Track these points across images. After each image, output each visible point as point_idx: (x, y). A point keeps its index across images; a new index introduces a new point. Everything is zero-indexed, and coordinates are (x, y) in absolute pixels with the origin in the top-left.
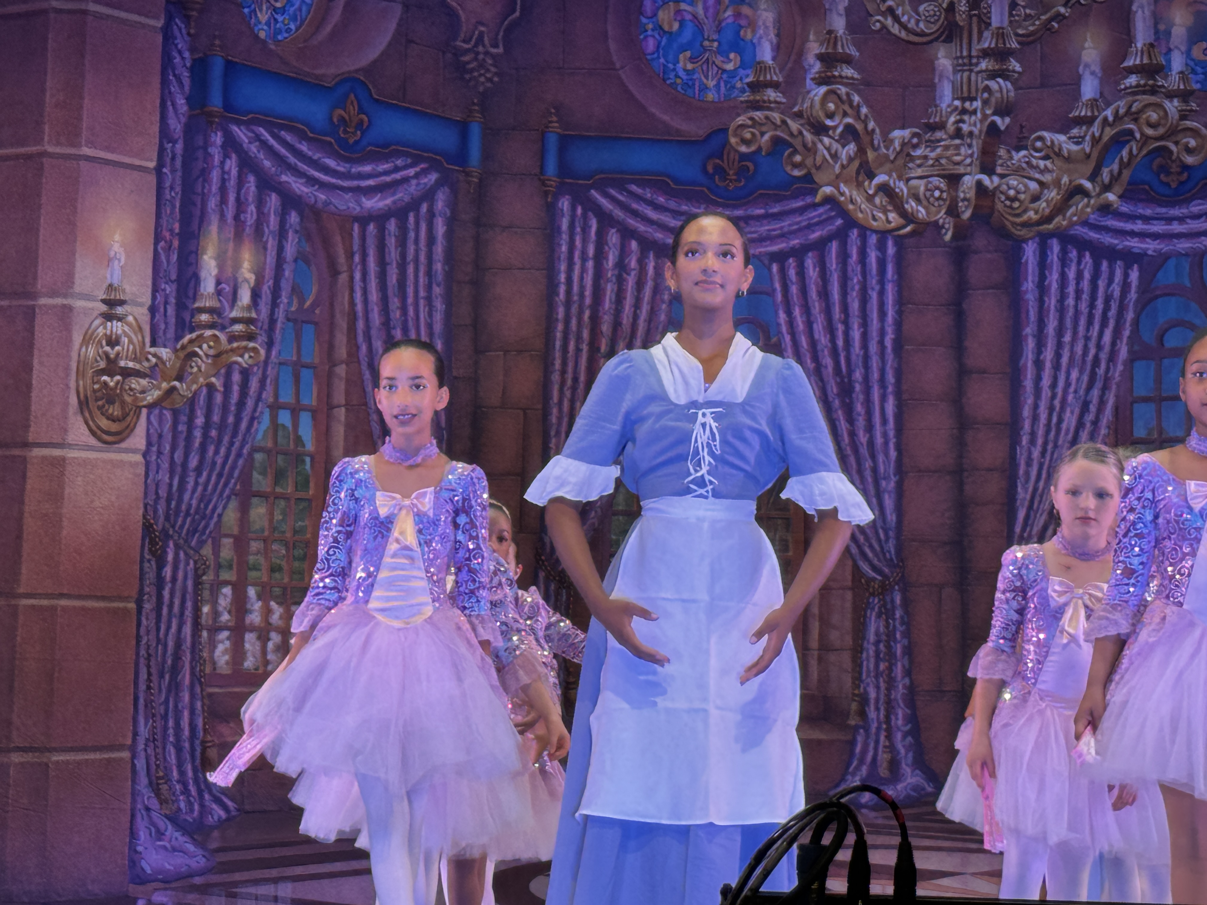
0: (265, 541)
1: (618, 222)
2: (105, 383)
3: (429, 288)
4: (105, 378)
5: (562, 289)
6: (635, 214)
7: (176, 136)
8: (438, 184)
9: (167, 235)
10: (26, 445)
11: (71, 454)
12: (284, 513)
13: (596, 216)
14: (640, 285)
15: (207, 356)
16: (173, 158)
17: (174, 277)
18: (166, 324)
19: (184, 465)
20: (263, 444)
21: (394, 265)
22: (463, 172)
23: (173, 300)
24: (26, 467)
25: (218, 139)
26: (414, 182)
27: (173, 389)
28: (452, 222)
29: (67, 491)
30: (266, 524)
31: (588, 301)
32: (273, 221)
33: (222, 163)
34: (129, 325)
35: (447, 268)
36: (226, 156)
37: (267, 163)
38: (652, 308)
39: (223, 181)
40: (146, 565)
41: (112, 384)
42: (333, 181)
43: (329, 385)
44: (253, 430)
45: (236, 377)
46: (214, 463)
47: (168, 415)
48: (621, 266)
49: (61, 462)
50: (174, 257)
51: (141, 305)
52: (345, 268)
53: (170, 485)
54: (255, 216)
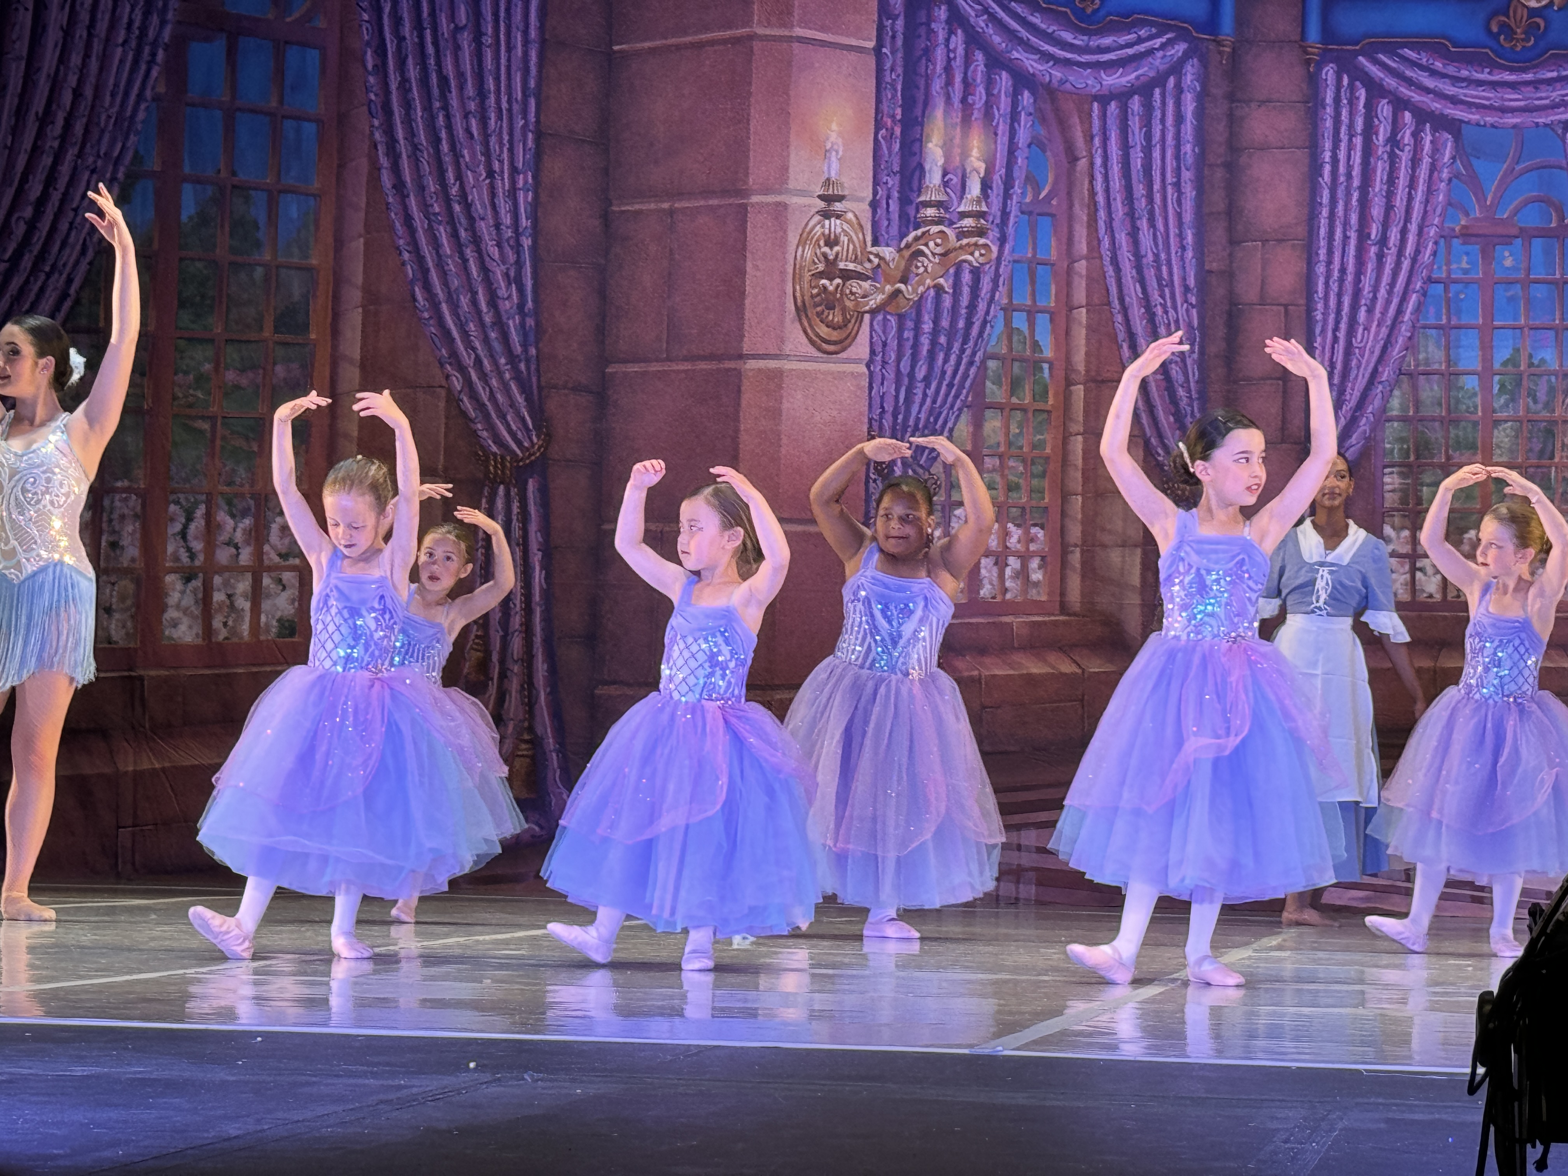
0: (1001, 456)
1: (1390, 92)
2: (825, 287)
3: (1178, 172)
4: (824, 281)
5: (1327, 169)
6: (1410, 82)
7: (897, 12)
8: (1186, 56)
9: (889, 122)
10: (741, 357)
11: (787, 365)
12: (1020, 426)
13: (1364, 85)
14: (1415, 162)
15: (934, 254)
16: (894, 37)
17: (896, 168)
18: (889, 220)
19: (911, 375)
20: (996, 350)
21: (1139, 148)
22: (1214, 41)
23: (896, 195)
24: (740, 380)
25: (942, 13)
26: (1160, 54)
27: (898, 292)
28: (1202, 97)
29: (785, 405)
30: (1001, 438)
31: (1356, 183)
32: (1004, 103)
33: (948, 40)
34: (848, 222)
35: (1197, 150)
36: (951, 32)
37: (997, 39)
38: (1429, 188)
39: (949, 60)
40: (872, 484)
41: (831, 288)
42: (1069, 56)
43: (1069, 284)
44: (985, 336)
45: (966, 277)
46: (944, 373)
47: (893, 320)
48: (1393, 141)
49: (778, 375)
50: (897, 147)
51: (861, 200)
52: (1084, 153)
53: (897, 397)
54: (984, 98)
